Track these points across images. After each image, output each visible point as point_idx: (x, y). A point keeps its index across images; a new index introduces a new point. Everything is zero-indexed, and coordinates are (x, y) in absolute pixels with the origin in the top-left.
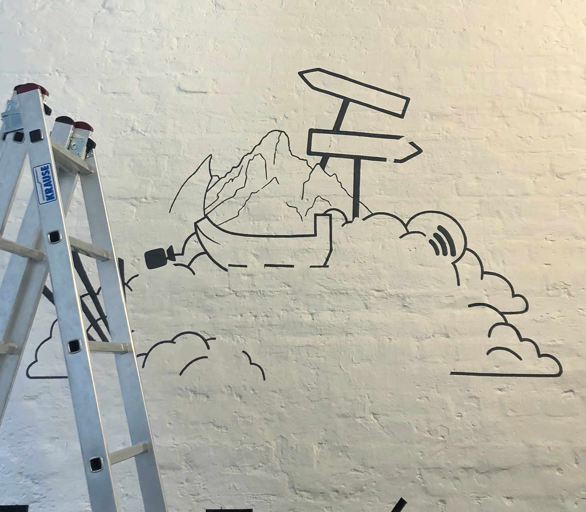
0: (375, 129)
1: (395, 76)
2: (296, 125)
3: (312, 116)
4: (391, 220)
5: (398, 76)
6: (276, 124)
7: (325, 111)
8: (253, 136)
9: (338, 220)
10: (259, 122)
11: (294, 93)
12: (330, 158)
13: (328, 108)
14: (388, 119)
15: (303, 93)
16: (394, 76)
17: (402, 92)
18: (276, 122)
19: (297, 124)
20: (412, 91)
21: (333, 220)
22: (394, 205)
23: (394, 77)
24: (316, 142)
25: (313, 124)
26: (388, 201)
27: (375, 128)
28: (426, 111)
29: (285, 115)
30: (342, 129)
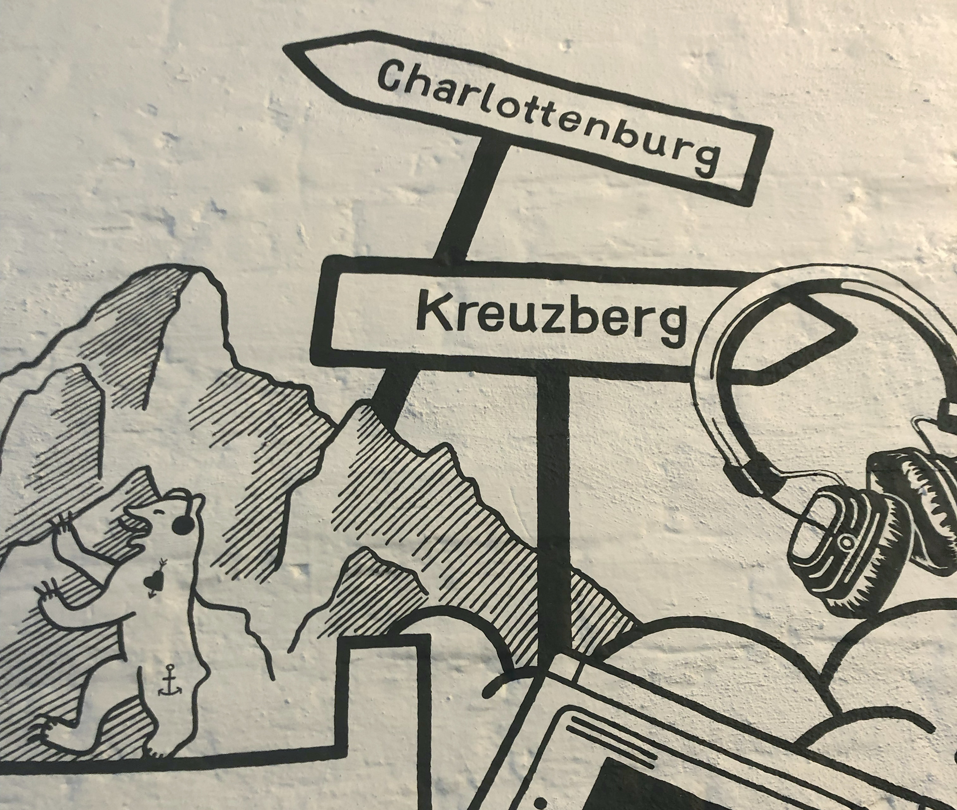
0: (630, 249)
1: (700, 55)
2: (267, 242)
3: (339, 204)
4: (740, 653)
5: (708, 55)
6: (170, 238)
7: (401, 186)
8: (58, 291)
9: (462, 662)
10: (92, 233)
11: (262, 120)
12: (421, 373)
13: (412, 173)
14: (686, 209)
15: (301, 120)
16: (694, 55)
17: (734, 108)
18: (172, 233)
19: (270, 236)
20: (774, 101)
21: (435, 669)
22: (745, 581)
23: (693, 59)
24: (358, 311)
25: (343, 237)
26: (716, 560)
27: (626, 243)
28: (844, 174)
29: (213, 203)
30: (478, 252)
